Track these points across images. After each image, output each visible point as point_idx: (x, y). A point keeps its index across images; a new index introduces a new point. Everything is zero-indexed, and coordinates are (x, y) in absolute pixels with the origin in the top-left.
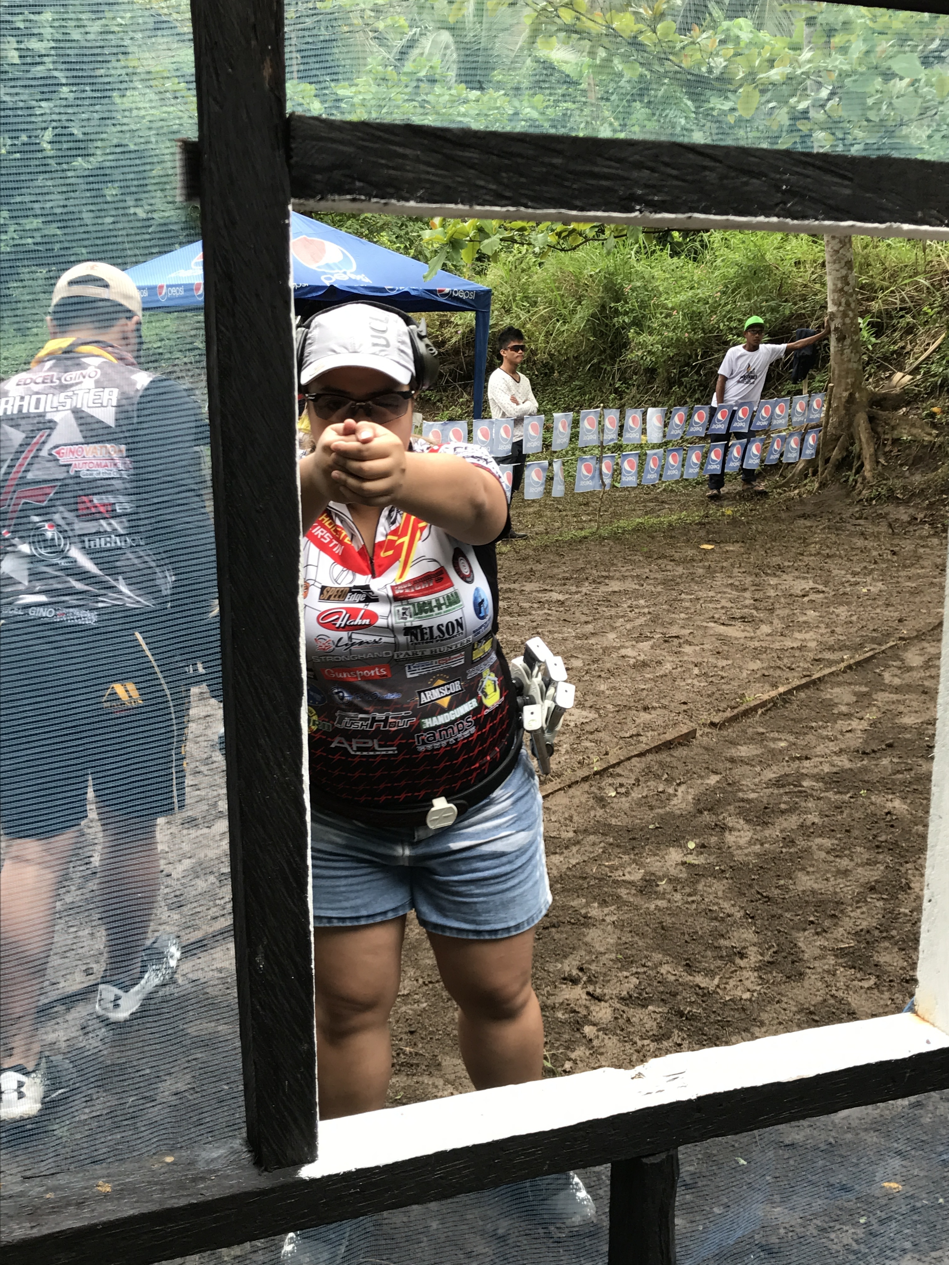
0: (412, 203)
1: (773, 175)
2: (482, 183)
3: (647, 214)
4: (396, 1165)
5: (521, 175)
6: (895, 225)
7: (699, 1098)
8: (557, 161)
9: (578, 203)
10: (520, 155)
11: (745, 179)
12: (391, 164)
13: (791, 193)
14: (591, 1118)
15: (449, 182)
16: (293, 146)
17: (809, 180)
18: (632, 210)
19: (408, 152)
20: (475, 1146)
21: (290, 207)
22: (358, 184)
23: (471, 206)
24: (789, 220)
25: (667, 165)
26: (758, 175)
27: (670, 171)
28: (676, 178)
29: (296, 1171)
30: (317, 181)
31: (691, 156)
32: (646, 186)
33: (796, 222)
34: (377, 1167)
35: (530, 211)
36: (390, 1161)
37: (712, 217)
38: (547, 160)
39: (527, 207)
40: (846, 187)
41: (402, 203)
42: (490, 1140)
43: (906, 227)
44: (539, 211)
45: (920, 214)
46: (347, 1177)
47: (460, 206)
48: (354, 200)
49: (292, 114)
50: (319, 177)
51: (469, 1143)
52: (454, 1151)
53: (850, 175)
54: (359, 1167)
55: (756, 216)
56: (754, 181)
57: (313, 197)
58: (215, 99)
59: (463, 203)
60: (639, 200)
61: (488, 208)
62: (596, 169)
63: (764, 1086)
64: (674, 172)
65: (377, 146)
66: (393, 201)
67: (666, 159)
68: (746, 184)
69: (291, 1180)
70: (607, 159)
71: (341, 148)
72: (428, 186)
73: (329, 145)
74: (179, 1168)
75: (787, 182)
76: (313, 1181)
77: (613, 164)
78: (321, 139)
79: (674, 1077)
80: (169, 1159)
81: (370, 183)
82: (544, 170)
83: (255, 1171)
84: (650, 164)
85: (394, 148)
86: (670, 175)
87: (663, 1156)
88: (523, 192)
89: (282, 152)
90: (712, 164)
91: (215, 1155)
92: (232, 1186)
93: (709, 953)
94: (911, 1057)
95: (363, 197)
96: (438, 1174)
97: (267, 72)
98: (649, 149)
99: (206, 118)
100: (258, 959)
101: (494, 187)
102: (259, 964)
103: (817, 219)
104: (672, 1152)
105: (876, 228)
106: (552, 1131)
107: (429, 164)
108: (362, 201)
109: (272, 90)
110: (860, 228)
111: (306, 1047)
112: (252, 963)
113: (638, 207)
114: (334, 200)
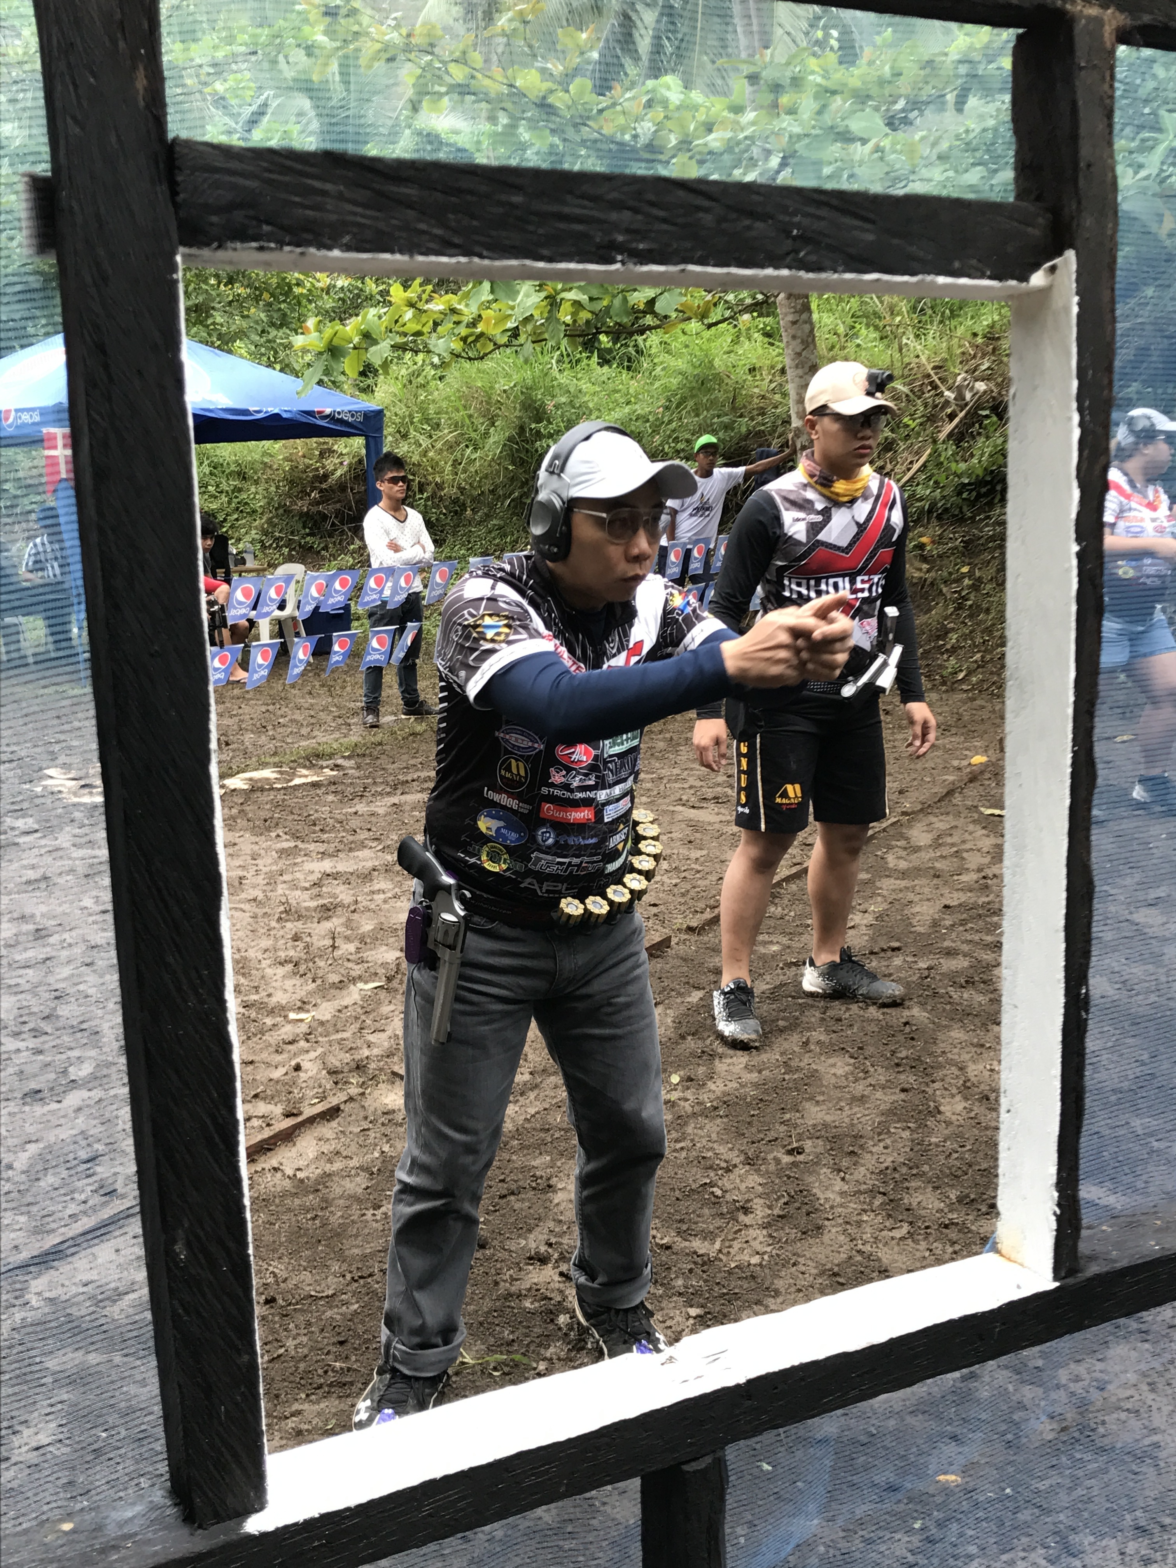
0: (336, 253)
1: (781, 217)
2: (423, 226)
3: (631, 266)
4: (372, 1503)
5: (473, 217)
6: (929, 278)
7: (749, 1382)
8: (517, 199)
9: (545, 252)
10: (471, 192)
11: (747, 222)
12: (306, 202)
13: (804, 239)
14: (616, 1420)
15: (381, 225)
16: (179, 179)
17: (823, 224)
18: (612, 261)
19: (328, 187)
20: (472, 1470)
21: (179, 258)
22: (266, 228)
23: (411, 256)
24: (802, 273)
25: (652, 204)
26: (764, 217)
27: (655, 212)
28: (664, 221)
29: (240, 1525)
30: (212, 224)
31: (681, 193)
32: (628, 231)
33: (811, 275)
34: (348, 1509)
35: (486, 262)
36: (364, 1500)
37: (710, 269)
38: (503, 197)
39: (481, 256)
40: (868, 230)
41: (324, 252)
42: (491, 1460)
43: (941, 280)
44: (498, 263)
45: (957, 264)
46: (309, 1525)
47: (398, 257)
48: (261, 249)
49: (175, 140)
50: (214, 219)
51: (465, 1466)
52: (446, 1478)
53: (872, 216)
54: (323, 1511)
55: (762, 266)
56: (759, 225)
57: (208, 245)
58: (74, 118)
59: (401, 252)
60: (621, 249)
61: (433, 258)
62: (566, 210)
63: (828, 1359)
64: (662, 214)
65: (287, 179)
66: (312, 250)
67: (651, 197)
68: (749, 228)
69: (234, 1537)
70: (578, 197)
71: (241, 181)
72: (355, 230)
73: (227, 178)
74: (82, 1537)
75: (798, 226)
76: (264, 1535)
77: (586, 203)
78: (217, 170)
79: (715, 1358)
80: (67, 1527)
81: (282, 228)
82: (501, 210)
83: (184, 1531)
84: (631, 203)
85: (309, 181)
86: (657, 218)
87: (708, 1460)
88: (477, 238)
89: (165, 187)
90: (706, 203)
91: (129, 1514)
92: (156, 1553)
93: (706, 1211)
94: (1000, 1308)
95: (272, 245)
96: (426, 1510)
97: (141, 82)
98: (628, 184)
99: (62, 142)
100: (177, 1248)
101: (438, 231)
102: (178, 1255)
103: (835, 271)
104: (719, 1454)
105: (906, 283)
106: (570, 1441)
107: (355, 203)
108: (271, 249)
109: (147, 107)
110: (887, 282)
111: (246, 1358)
112: (169, 1253)
113: (619, 258)
114: (235, 249)
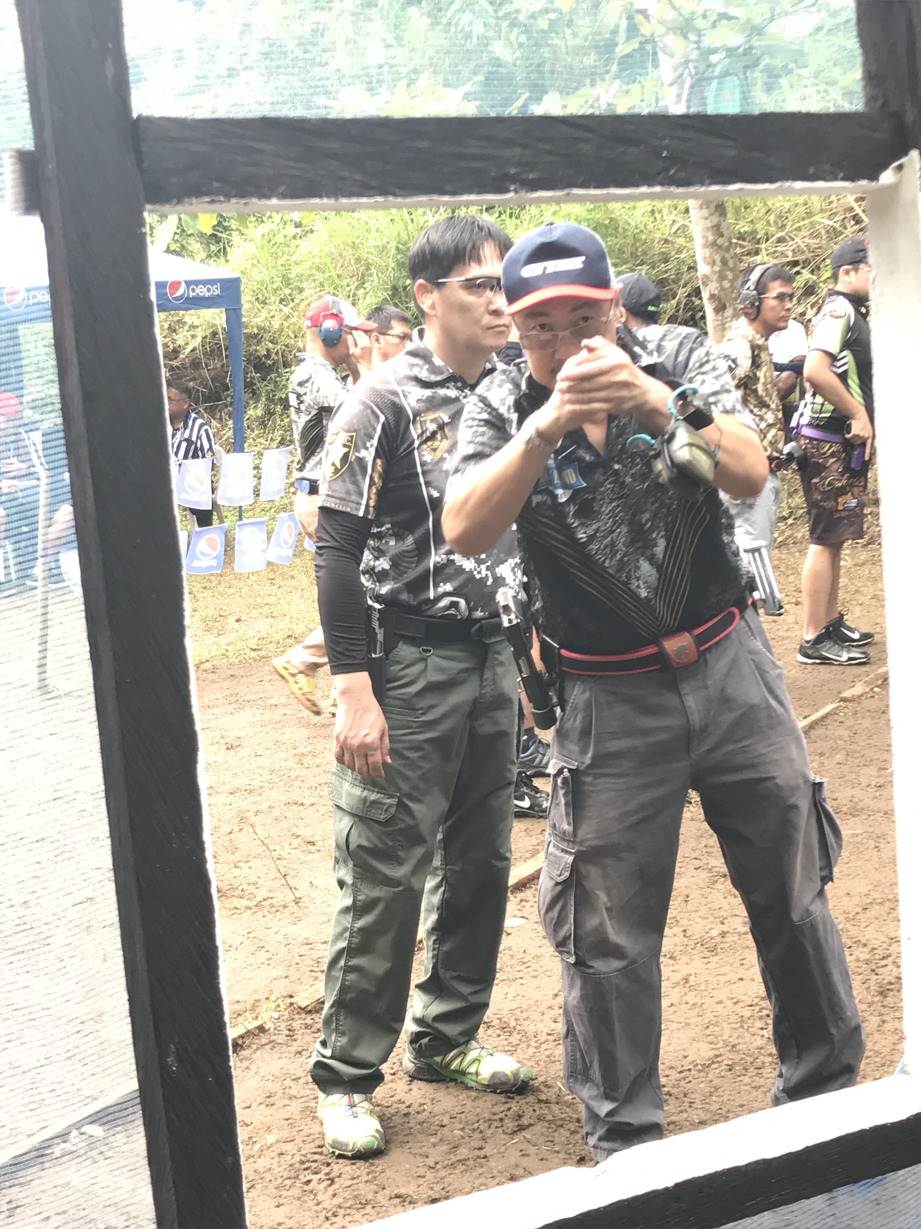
0: (274, 201)
1: (652, 142)
2: (345, 174)
3: (523, 193)
5: (386, 162)
6: (788, 184)
8: (424, 144)
9: (449, 187)
10: (384, 142)
11: (622, 149)
12: (248, 161)
13: (673, 159)
15: (310, 175)
16: (144, 148)
17: (691, 144)
18: (507, 191)
19: (265, 146)
21: (146, 214)
22: (216, 184)
23: (337, 199)
24: (672, 189)
25: (540, 140)
26: (637, 143)
27: (541, 145)
28: (550, 153)
30: (172, 185)
31: (563, 128)
32: (519, 164)
33: (681, 190)
35: (400, 199)
37: (592, 191)
38: (412, 144)
39: (395, 195)
40: (729, 147)
41: (264, 201)
43: (799, 185)
45: (812, 170)
47: (325, 200)
48: (212, 202)
49: (140, 117)
50: (174, 180)
53: (732, 134)
55: (637, 185)
56: (632, 150)
57: (169, 201)
59: (328, 196)
60: (514, 179)
61: (355, 200)
62: (465, 150)
64: (548, 147)
65: (232, 142)
66: (254, 200)
67: (538, 134)
68: (624, 153)
70: (474, 139)
71: (195, 147)
72: (289, 181)
73: (183, 145)
75: (667, 148)
77: (481, 143)
78: (174, 139)
81: (229, 183)
82: (410, 155)
84: (521, 140)
85: (250, 143)
86: (543, 151)
88: (391, 179)
89: (132, 157)
90: (586, 135)
95: (222, 198)
97: (109, 71)
100: (170, 1060)
101: (357, 177)
102: (171, 1066)
103: (702, 184)
107: (288, 158)
108: (221, 201)
109: (114, 89)
110: (750, 190)
112: (163, 1066)
113: (513, 187)
114: (191, 204)
